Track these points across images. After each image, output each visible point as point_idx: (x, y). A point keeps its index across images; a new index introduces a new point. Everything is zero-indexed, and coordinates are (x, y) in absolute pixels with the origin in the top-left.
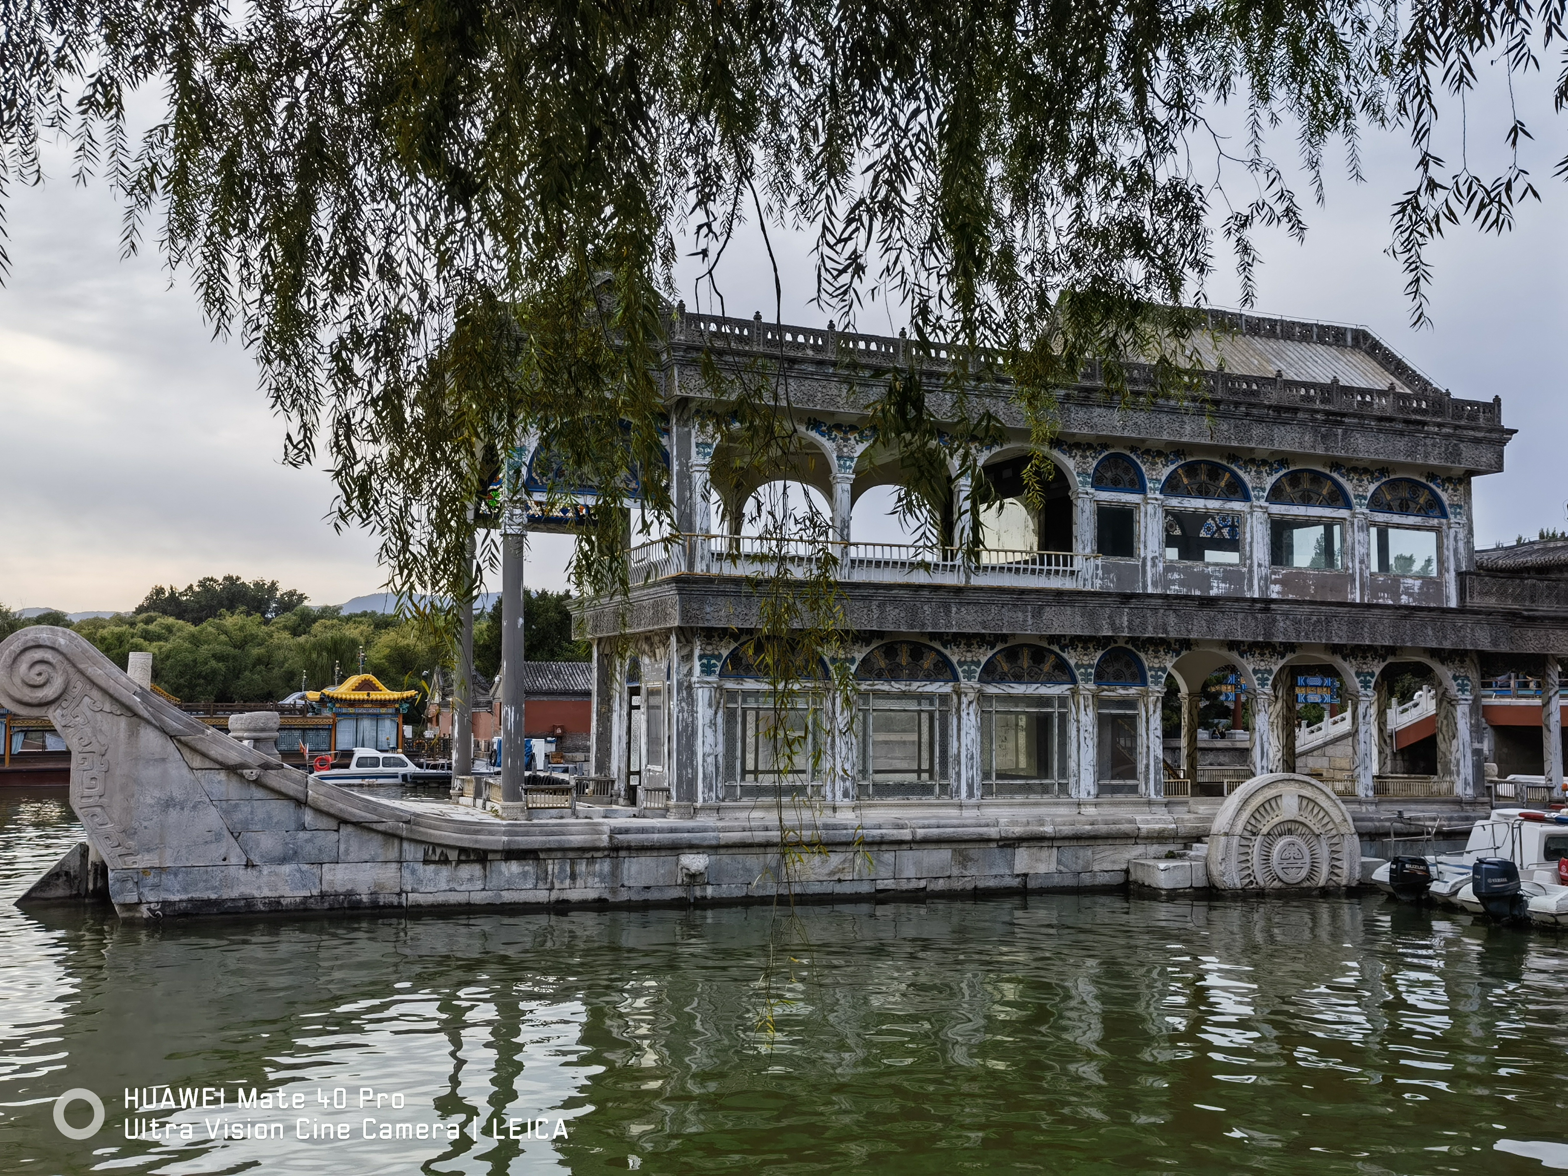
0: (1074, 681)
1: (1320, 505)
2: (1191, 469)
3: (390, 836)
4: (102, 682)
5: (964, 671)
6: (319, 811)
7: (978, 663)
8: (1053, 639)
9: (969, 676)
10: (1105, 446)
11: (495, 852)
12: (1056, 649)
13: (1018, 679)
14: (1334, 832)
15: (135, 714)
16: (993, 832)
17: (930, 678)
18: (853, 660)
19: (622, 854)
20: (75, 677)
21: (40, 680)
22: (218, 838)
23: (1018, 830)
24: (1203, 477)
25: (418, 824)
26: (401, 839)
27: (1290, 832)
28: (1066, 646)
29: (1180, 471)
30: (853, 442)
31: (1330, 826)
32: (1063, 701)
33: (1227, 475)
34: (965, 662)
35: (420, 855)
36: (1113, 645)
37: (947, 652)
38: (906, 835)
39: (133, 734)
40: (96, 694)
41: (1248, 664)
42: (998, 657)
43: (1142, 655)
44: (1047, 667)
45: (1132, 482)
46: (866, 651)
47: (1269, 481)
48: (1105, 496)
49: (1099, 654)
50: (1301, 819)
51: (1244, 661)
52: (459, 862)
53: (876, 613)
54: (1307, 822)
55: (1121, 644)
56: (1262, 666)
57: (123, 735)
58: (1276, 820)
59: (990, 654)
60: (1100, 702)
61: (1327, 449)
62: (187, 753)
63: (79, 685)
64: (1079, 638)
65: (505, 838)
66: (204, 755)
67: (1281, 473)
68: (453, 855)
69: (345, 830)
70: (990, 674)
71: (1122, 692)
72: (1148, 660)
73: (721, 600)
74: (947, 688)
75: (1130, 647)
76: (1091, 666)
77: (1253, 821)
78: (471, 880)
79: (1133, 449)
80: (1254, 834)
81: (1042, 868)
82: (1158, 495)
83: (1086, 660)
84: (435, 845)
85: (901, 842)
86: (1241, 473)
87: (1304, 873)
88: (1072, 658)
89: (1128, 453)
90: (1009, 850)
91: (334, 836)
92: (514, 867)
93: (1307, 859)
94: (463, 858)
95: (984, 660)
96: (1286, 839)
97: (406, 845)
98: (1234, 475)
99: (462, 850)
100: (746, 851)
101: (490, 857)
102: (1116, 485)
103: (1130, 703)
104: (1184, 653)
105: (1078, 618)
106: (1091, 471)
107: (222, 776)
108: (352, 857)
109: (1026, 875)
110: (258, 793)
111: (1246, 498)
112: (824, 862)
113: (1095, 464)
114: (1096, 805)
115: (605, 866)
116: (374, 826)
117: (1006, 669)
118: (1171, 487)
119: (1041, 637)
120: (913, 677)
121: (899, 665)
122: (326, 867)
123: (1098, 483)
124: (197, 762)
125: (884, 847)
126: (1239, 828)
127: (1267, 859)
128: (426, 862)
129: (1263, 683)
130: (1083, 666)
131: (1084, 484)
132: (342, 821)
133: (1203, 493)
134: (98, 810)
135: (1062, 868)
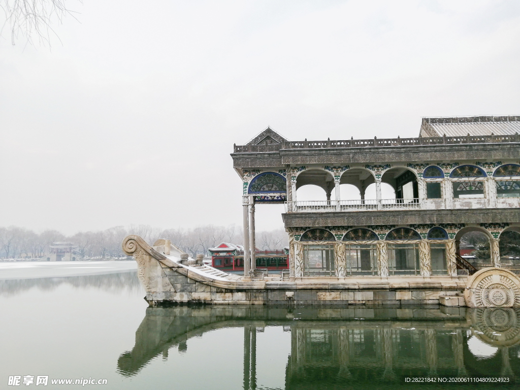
0: (420, 238)
1: (517, 176)
2: (462, 168)
3: (208, 285)
4: (143, 247)
5: (380, 237)
6: (191, 279)
7: (385, 234)
8: (411, 225)
9: (382, 238)
10: (428, 164)
11: (234, 290)
12: (413, 228)
13: (400, 238)
14: (516, 288)
15: (150, 255)
16: (387, 286)
17: (369, 239)
18: (342, 235)
19: (269, 291)
20: (138, 246)
21: (131, 247)
22: (169, 285)
23: (396, 286)
24: (467, 170)
25: (214, 282)
26: (211, 286)
27: (497, 287)
28: (417, 228)
29: (457, 169)
30: (339, 171)
31: (514, 285)
32: (417, 245)
33: (477, 169)
34: (381, 234)
35: (215, 290)
36: (434, 226)
37: (374, 231)
38: (357, 287)
39: (150, 260)
40: (142, 250)
41: (489, 231)
42: (393, 232)
43: (446, 229)
44: (410, 235)
45: (439, 174)
46: (346, 232)
47: (494, 170)
48: (429, 180)
49: (429, 230)
50: (501, 283)
51: (487, 230)
52: (226, 292)
53: (346, 221)
54: (504, 284)
55: (437, 226)
56: (495, 231)
57: (148, 260)
58: (491, 284)
59: (389, 231)
60: (431, 245)
61: (514, 157)
62: (161, 264)
63: (139, 248)
64: (421, 225)
66: (165, 265)
67: (499, 166)
68: (224, 290)
69: (197, 284)
70: (390, 237)
71: (439, 241)
72: (447, 230)
73: (297, 220)
74: (376, 242)
75: (440, 227)
76: (426, 234)
77: (481, 284)
78: (229, 297)
79: (438, 164)
80: (481, 288)
81: (406, 298)
82: (448, 177)
83: (424, 232)
84: (219, 288)
85: (355, 289)
86: (482, 168)
87: (504, 301)
88: (419, 231)
89: (436, 165)
90: (394, 292)
91: (194, 285)
92: (240, 293)
93: (505, 297)
94: (226, 291)
95: (387, 233)
96: (496, 290)
97: (212, 288)
98: (479, 168)
99: (226, 289)
100: (306, 291)
101: (233, 291)
102: (433, 176)
103: (443, 245)
104: (462, 228)
105: (417, 219)
106: (423, 172)
107: (169, 270)
108: (199, 291)
109: (400, 300)
110: (176, 274)
111: (485, 175)
113: (424, 170)
114: (430, 278)
115: (265, 294)
116: (204, 283)
117: (396, 235)
118: (454, 174)
119: (407, 225)
120: (364, 239)
121: (359, 236)
122: (193, 293)
123: (426, 175)
124: (163, 266)
125: (350, 291)
126: (475, 287)
127: (487, 297)
128: (217, 292)
129: (496, 237)
130: (423, 234)
131: (420, 176)
132: (196, 281)
133: (467, 175)
134: (143, 278)
135: (413, 298)
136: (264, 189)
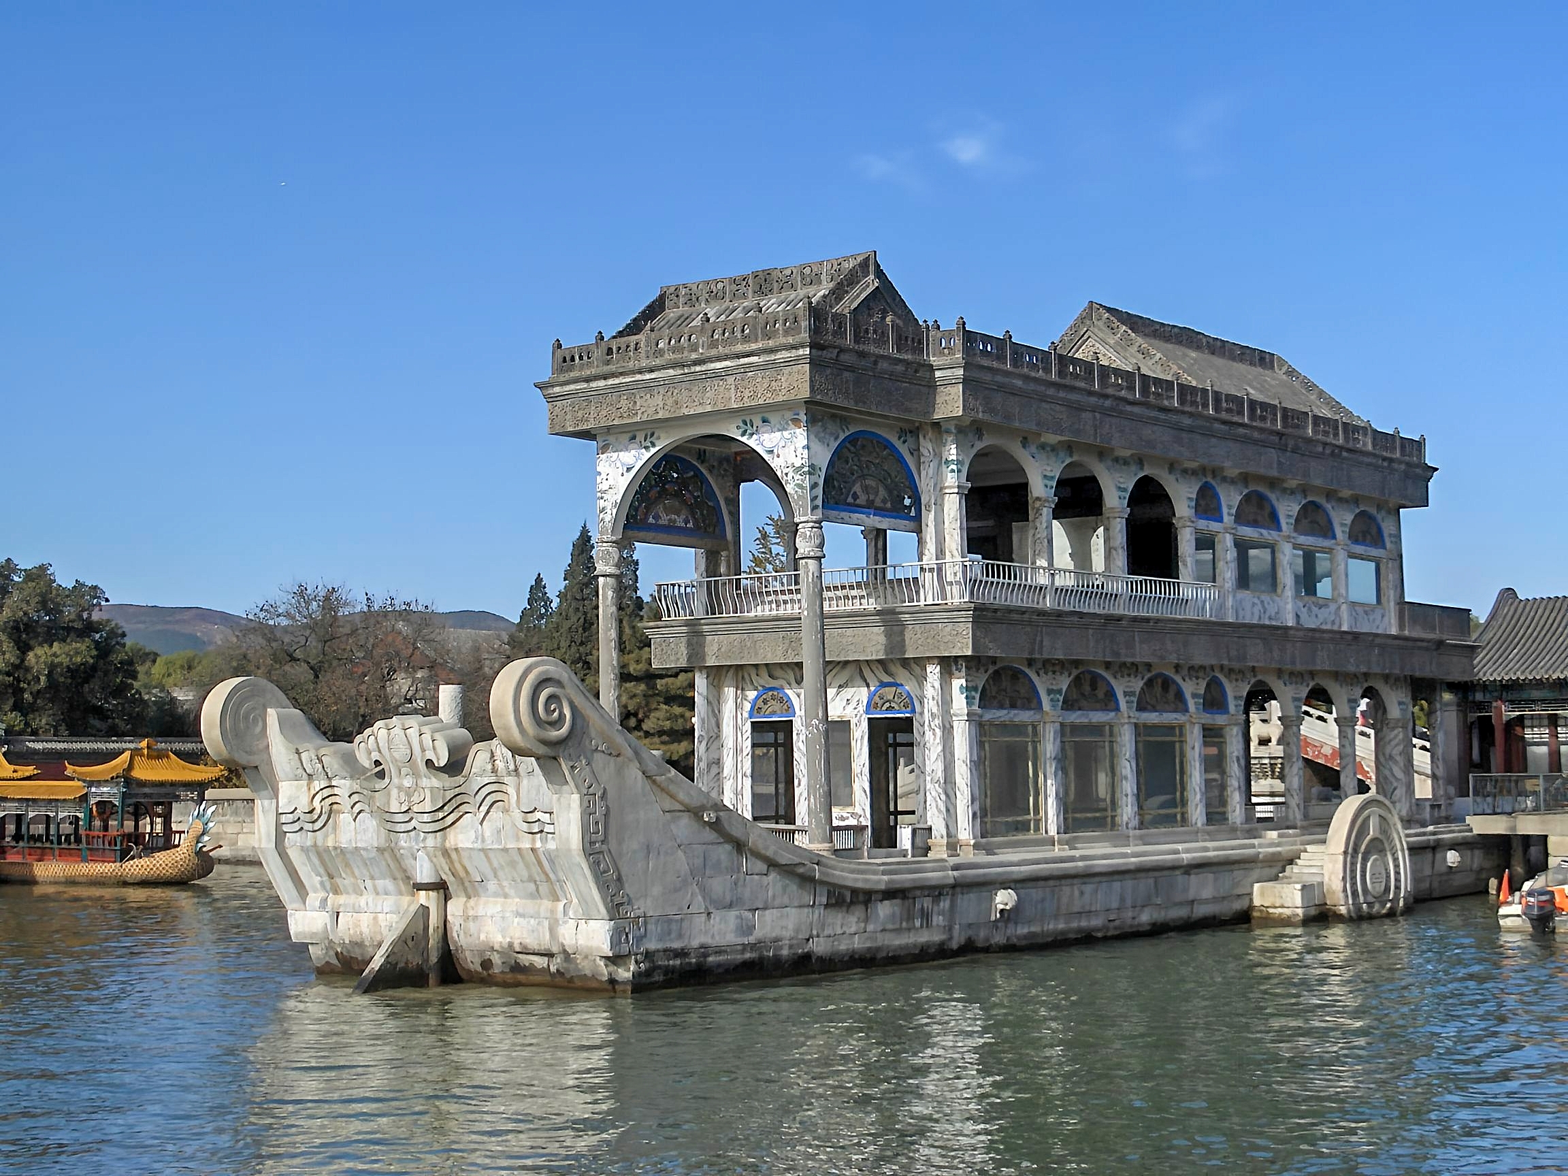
0: (1186, 710)
2: (1250, 499)
3: (802, 878)
4: (592, 719)
5: (1127, 701)
7: (1134, 693)
9: (1129, 706)
10: (1205, 475)
11: (877, 892)
14: (1396, 848)
15: (621, 753)
17: (1101, 707)
18: (1060, 691)
19: (958, 890)
20: (575, 713)
22: (685, 883)
24: (1256, 507)
25: (824, 865)
26: (814, 881)
28: (1186, 675)
29: (1245, 501)
32: (1182, 730)
33: (1267, 504)
34: (1125, 693)
35: (825, 899)
36: (1212, 674)
39: (620, 774)
40: (591, 733)
42: (1146, 686)
43: (1228, 683)
44: (1169, 696)
45: (1214, 510)
47: (1294, 512)
48: (1201, 524)
49: (1204, 682)
50: (1381, 837)
52: (852, 903)
54: (1383, 839)
55: (1216, 672)
57: (613, 776)
58: (1368, 838)
59: (1142, 683)
60: (1206, 730)
62: (660, 794)
64: (1193, 667)
65: (885, 878)
66: (673, 798)
67: (1302, 503)
68: (847, 898)
69: (774, 874)
70: (1142, 703)
71: (1215, 719)
72: (1230, 688)
74: (1114, 718)
75: (1219, 675)
76: (1199, 695)
77: (1356, 840)
78: (857, 922)
79: (1215, 477)
80: (1357, 852)
81: (1204, 895)
82: (1233, 524)
83: (1196, 690)
84: (835, 887)
86: (1276, 503)
87: (1383, 887)
88: (1187, 688)
89: (1213, 480)
90: (1188, 877)
91: (765, 880)
92: (888, 908)
93: (1384, 874)
94: (854, 900)
95: (1138, 690)
96: (1373, 857)
97: (816, 887)
98: (1272, 503)
99: (855, 891)
101: (874, 898)
102: (1207, 513)
106: (1194, 497)
107: (685, 819)
108: (777, 902)
110: (710, 835)
111: (1278, 525)
112: (1082, 893)
113: (1197, 491)
115: (949, 904)
116: (795, 869)
118: (1240, 516)
119: (1169, 667)
120: (1092, 705)
122: (757, 913)
123: (1198, 511)
124: (667, 804)
126: (1350, 847)
127: (1364, 874)
128: (828, 905)
130: (1193, 695)
131: (1190, 511)
132: (772, 864)
133: (1255, 522)
134: (601, 856)
135: (1215, 895)
136: (855, 496)
